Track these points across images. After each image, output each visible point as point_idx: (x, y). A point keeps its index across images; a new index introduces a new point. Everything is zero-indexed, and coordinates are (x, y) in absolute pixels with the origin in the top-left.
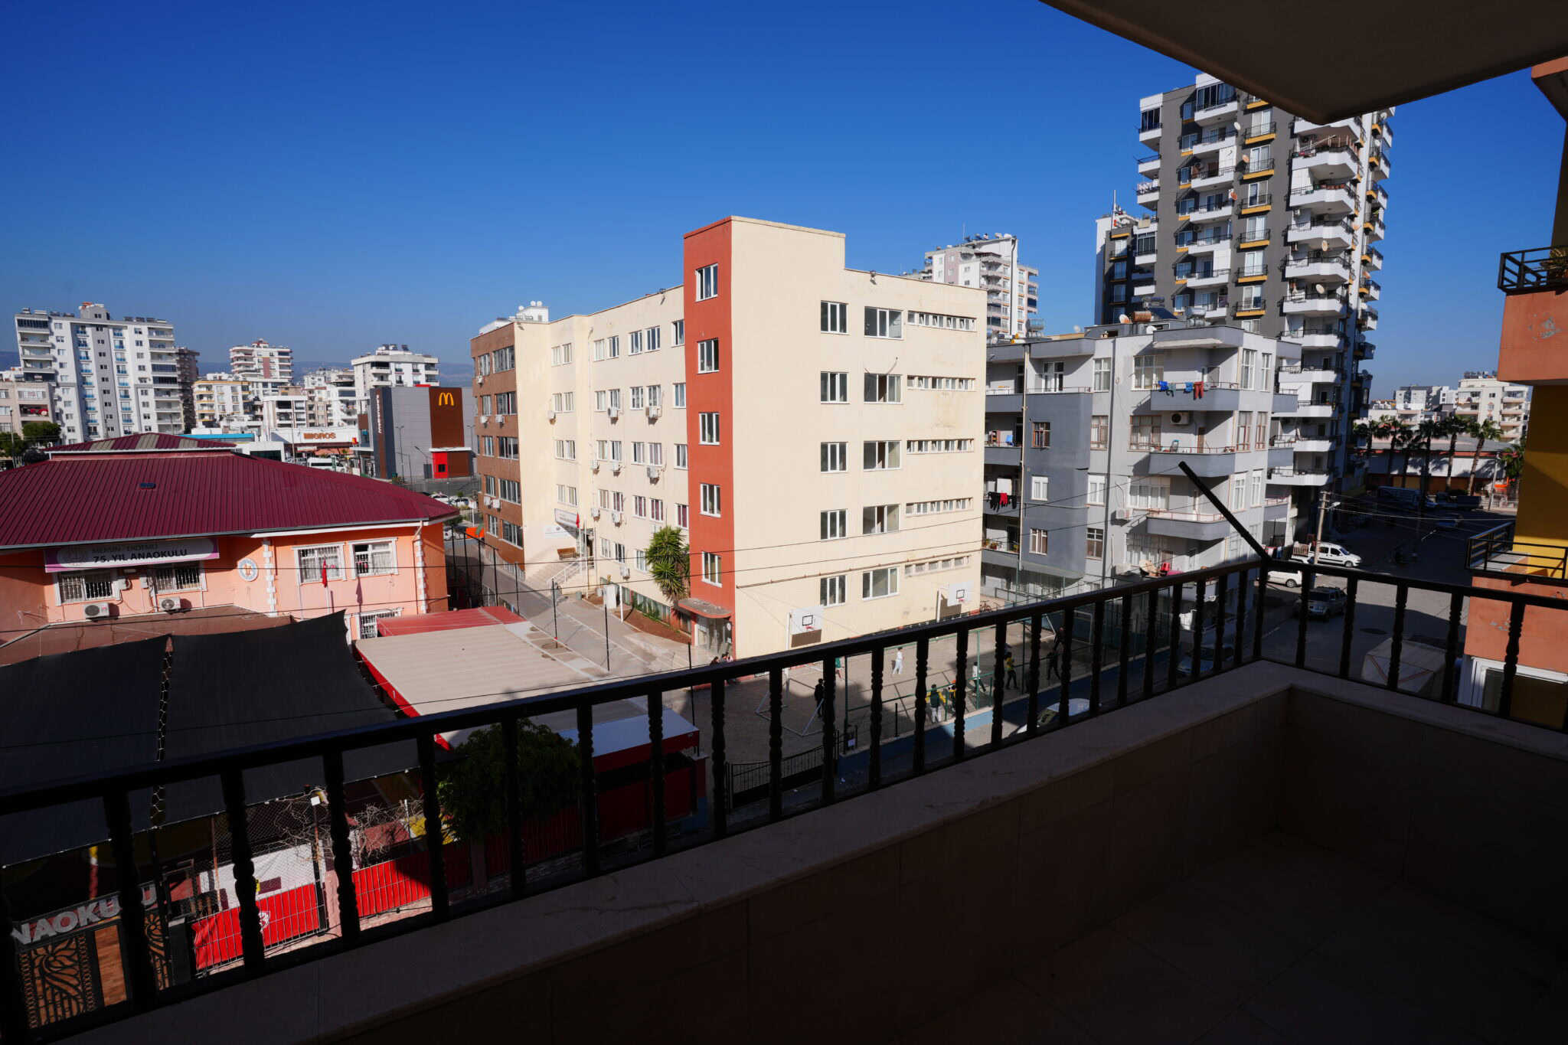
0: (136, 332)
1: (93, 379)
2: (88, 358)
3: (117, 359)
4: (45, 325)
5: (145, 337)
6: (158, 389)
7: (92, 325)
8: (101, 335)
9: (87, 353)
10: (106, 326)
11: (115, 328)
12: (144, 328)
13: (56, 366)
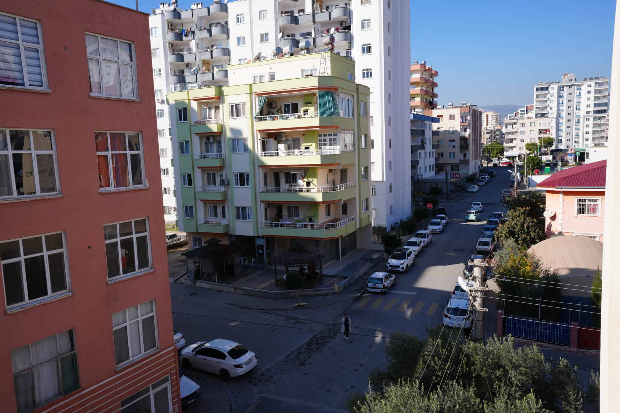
0: (588, 86)
1: (564, 114)
2: (563, 103)
3: (577, 102)
4: (547, 89)
5: (592, 89)
6: (595, 117)
7: (567, 86)
8: (571, 90)
9: (563, 101)
10: (573, 85)
11: (578, 86)
12: (593, 83)
13: (548, 109)
